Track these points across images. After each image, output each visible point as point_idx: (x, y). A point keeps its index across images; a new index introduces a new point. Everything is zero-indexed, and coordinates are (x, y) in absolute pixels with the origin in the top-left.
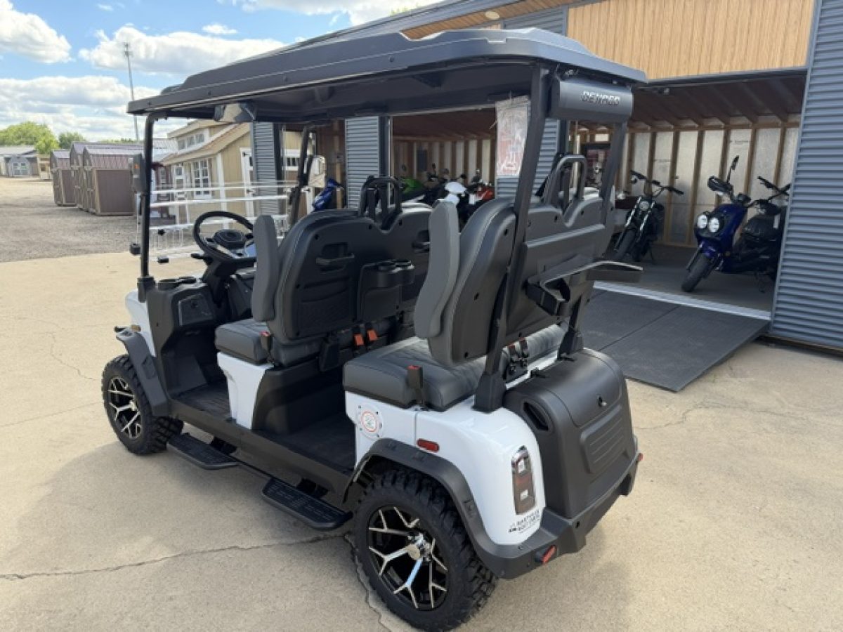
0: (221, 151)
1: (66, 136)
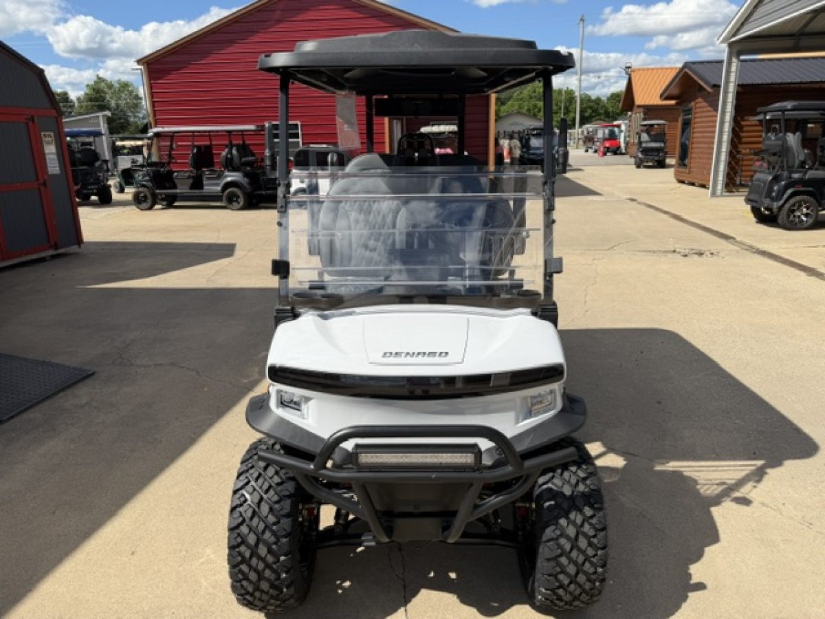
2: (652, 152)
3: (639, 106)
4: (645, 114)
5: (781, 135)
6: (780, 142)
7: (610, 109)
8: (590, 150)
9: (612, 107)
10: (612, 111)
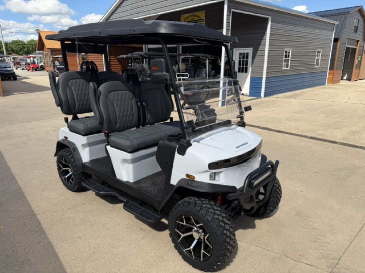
2: (62, 69)
3: (48, 49)
4: (52, 52)
5: (141, 64)
6: (141, 67)
7: (15, 48)
8: (18, 69)
9: (15, 47)
10: (16, 49)
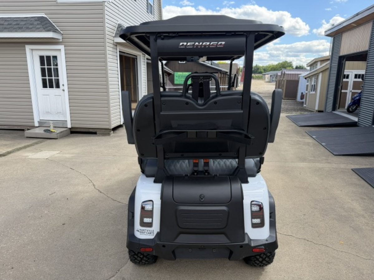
0: (322, 72)
1: (298, 66)
